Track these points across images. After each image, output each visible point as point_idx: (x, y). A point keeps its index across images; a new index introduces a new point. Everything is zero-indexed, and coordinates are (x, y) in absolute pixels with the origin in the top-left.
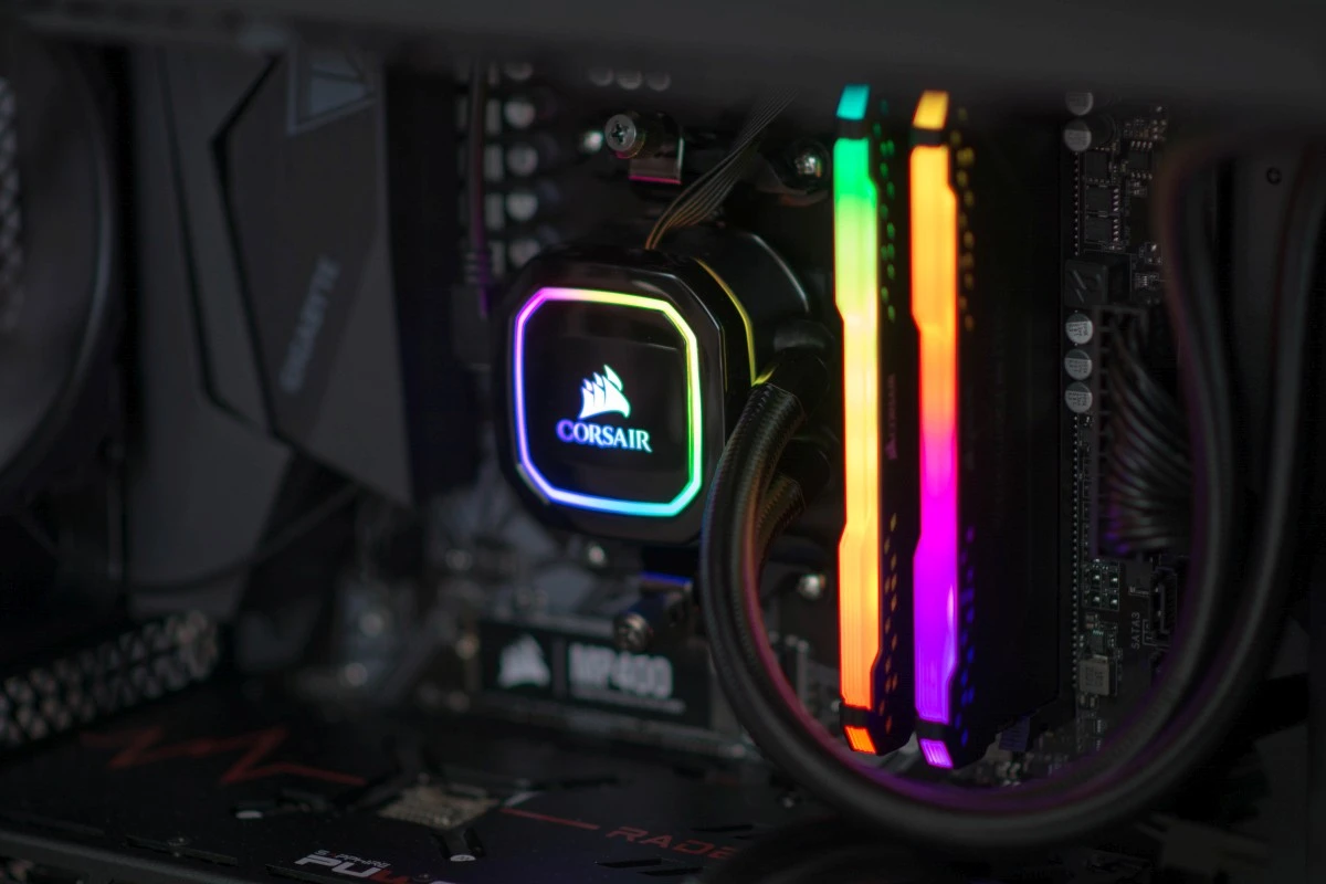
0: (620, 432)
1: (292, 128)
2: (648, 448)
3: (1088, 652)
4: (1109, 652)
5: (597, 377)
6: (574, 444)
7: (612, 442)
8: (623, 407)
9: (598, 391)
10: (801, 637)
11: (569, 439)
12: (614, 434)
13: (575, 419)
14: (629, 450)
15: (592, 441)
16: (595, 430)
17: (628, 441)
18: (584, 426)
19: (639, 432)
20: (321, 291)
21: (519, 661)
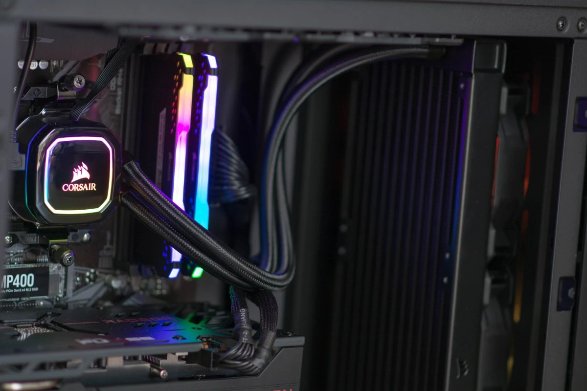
2: (95, 189)
6: (68, 192)
7: (83, 189)
8: (87, 175)
9: (79, 172)
11: (67, 190)
12: (83, 186)
13: (69, 183)
14: (88, 191)
15: (75, 190)
16: (76, 186)
17: (88, 188)
18: (72, 185)
19: (92, 184)
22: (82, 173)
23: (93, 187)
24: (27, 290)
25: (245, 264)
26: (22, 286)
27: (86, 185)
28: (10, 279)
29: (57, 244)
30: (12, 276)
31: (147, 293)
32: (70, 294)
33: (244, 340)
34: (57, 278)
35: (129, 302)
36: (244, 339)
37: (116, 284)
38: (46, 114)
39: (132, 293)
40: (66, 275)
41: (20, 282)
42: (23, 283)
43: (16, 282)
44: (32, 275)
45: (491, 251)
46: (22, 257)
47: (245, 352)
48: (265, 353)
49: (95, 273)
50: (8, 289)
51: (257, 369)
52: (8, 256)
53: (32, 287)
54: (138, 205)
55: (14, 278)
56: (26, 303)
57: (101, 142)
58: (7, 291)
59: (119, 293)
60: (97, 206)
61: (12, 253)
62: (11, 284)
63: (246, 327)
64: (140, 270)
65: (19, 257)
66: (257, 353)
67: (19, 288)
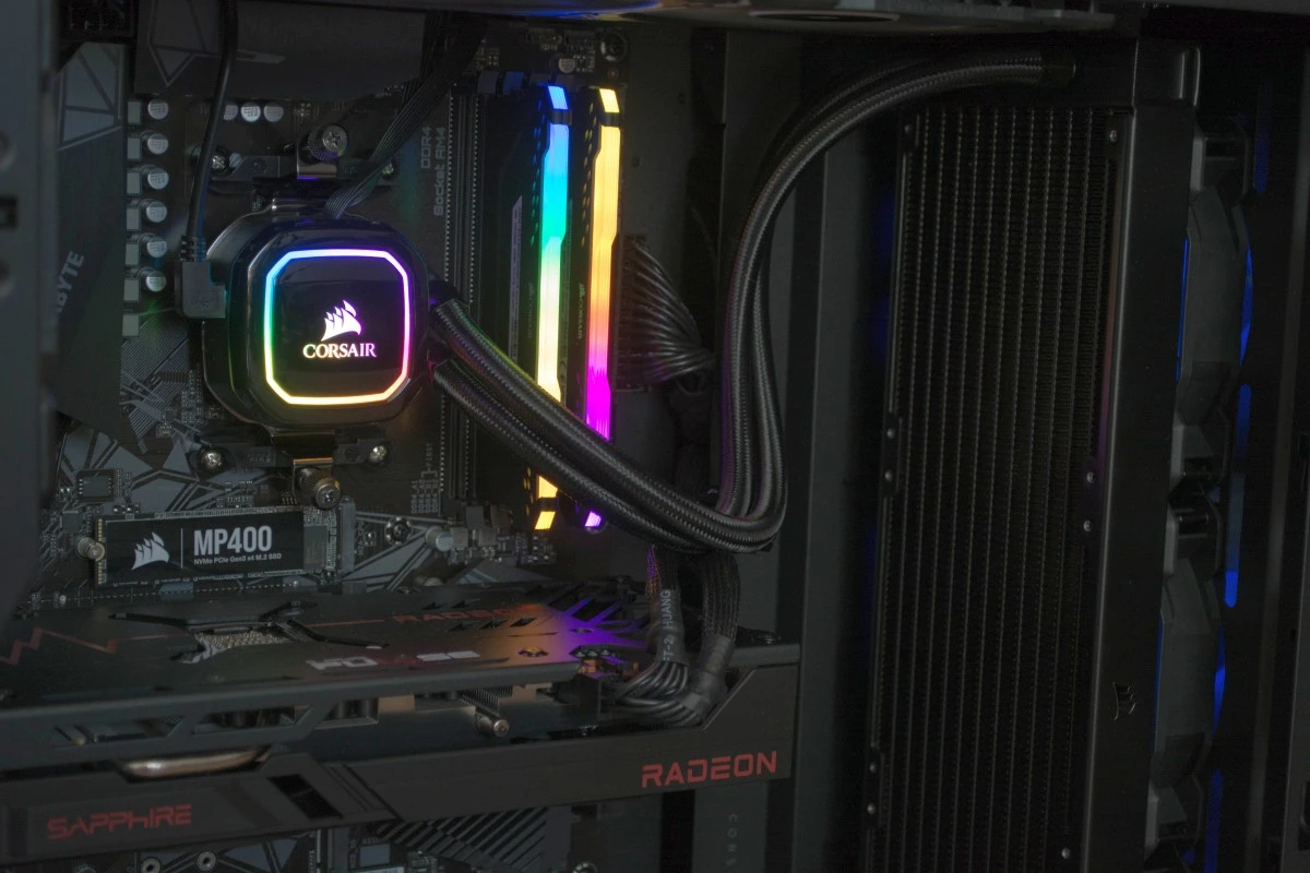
2: (373, 355)
5: (337, 309)
6: (316, 360)
7: (347, 354)
8: (356, 327)
9: (337, 319)
11: (313, 356)
12: (348, 349)
13: (317, 342)
14: (359, 358)
15: (330, 356)
16: (334, 348)
17: (359, 353)
18: (325, 346)
19: (367, 345)
20: (68, 278)
21: (147, 550)
22: (343, 321)
23: (368, 350)
24: (259, 557)
25: (674, 499)
26: (247, 549)
27: (353, 346)
28: (221, 536)
29: (309, 466)
30: (225, 532)
31: (512, 561)
32: (349, 566)
33: (667, 655)
34: (323, 534)
35: (469, 578)
36: (665, 653)
37: (443, 543)
38: (278, 210)
39: (477, 561)
40: (339, 527)
41: (242, 542)
42: (250, 545)
43: (234, 543)
44: (268, 529)
45: (1177, 467)
46: (250, 493)
47: (667, 682)
48: (708, 681)
49: (403, 522)
50: (217, 556)
51: (692, 716)
52: (221, 492)
53: (267, 553)
54: (463, 385)
55: (230, 535)
56: (263, 583)
57: (384, 260)
58: (216, 560)
59: (454, 560)
60: (382, 389)
61: (228, 487)
62: (223, 547)
63: (671, 628)
64: (487, 515)
65: (244, 493)
66: (693, 681)
67: (243, 552)
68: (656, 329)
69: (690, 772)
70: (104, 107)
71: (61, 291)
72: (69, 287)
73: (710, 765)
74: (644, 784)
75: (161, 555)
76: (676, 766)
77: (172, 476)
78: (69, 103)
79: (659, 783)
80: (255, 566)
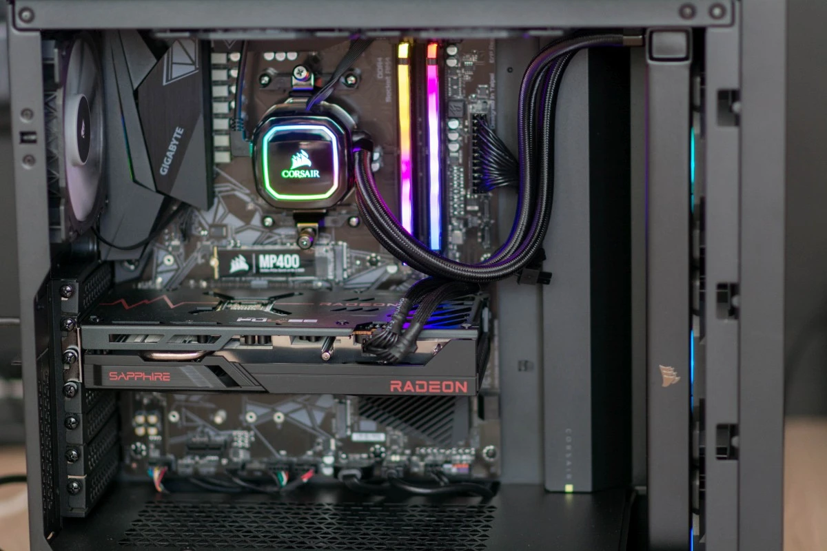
0: (307, 172)
1: (164, 83)
2: (318, 176)
3: (453, 230)
4: (460, 230)
5: (298, 154)
6: (289, 178)
7: (304, 176)
8: (309, 163)
9: (298, 159)
10: (344, 241)
11: (287, 176)
12: (305, 173)
13: (289, 170)
14: (311, 177)
15: (296, 177)
16: (297, 173)
17: (311, 175)
18: (293, 171)
19: (315, 171)
20: (176, 139)
21: (237, 264)
24: (294, 270)
26: (287, 266)
28: (273, 259)
30: (275, 257)
33: (389, 328)
37: (392, 269)
40: (335, 258)
41: (284, 262)
43: (280, 262)
44: (297, 256)
49: (376, 257)
50: (271, 268)
53: (298, 268)
55: (278, 258)
60: (325, 192)
62: (274, 264)
63: (396, 316)
67: (284, 268)
68: (487, 165)
69: (417, 387)
70: (190, 62)
71: (174, 144)
72: (177, 143)
73: (428, 385)
74: (392, 390)
75: (245, 267)
76: (409, 383)
77: (254, 229)
78: (174, 61)
79: (400, 390)
80: (293, 274)
